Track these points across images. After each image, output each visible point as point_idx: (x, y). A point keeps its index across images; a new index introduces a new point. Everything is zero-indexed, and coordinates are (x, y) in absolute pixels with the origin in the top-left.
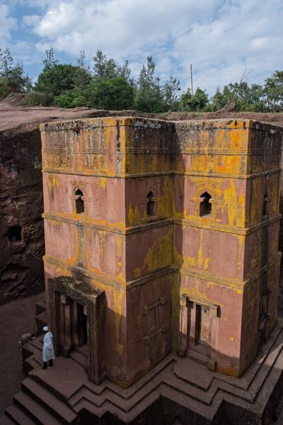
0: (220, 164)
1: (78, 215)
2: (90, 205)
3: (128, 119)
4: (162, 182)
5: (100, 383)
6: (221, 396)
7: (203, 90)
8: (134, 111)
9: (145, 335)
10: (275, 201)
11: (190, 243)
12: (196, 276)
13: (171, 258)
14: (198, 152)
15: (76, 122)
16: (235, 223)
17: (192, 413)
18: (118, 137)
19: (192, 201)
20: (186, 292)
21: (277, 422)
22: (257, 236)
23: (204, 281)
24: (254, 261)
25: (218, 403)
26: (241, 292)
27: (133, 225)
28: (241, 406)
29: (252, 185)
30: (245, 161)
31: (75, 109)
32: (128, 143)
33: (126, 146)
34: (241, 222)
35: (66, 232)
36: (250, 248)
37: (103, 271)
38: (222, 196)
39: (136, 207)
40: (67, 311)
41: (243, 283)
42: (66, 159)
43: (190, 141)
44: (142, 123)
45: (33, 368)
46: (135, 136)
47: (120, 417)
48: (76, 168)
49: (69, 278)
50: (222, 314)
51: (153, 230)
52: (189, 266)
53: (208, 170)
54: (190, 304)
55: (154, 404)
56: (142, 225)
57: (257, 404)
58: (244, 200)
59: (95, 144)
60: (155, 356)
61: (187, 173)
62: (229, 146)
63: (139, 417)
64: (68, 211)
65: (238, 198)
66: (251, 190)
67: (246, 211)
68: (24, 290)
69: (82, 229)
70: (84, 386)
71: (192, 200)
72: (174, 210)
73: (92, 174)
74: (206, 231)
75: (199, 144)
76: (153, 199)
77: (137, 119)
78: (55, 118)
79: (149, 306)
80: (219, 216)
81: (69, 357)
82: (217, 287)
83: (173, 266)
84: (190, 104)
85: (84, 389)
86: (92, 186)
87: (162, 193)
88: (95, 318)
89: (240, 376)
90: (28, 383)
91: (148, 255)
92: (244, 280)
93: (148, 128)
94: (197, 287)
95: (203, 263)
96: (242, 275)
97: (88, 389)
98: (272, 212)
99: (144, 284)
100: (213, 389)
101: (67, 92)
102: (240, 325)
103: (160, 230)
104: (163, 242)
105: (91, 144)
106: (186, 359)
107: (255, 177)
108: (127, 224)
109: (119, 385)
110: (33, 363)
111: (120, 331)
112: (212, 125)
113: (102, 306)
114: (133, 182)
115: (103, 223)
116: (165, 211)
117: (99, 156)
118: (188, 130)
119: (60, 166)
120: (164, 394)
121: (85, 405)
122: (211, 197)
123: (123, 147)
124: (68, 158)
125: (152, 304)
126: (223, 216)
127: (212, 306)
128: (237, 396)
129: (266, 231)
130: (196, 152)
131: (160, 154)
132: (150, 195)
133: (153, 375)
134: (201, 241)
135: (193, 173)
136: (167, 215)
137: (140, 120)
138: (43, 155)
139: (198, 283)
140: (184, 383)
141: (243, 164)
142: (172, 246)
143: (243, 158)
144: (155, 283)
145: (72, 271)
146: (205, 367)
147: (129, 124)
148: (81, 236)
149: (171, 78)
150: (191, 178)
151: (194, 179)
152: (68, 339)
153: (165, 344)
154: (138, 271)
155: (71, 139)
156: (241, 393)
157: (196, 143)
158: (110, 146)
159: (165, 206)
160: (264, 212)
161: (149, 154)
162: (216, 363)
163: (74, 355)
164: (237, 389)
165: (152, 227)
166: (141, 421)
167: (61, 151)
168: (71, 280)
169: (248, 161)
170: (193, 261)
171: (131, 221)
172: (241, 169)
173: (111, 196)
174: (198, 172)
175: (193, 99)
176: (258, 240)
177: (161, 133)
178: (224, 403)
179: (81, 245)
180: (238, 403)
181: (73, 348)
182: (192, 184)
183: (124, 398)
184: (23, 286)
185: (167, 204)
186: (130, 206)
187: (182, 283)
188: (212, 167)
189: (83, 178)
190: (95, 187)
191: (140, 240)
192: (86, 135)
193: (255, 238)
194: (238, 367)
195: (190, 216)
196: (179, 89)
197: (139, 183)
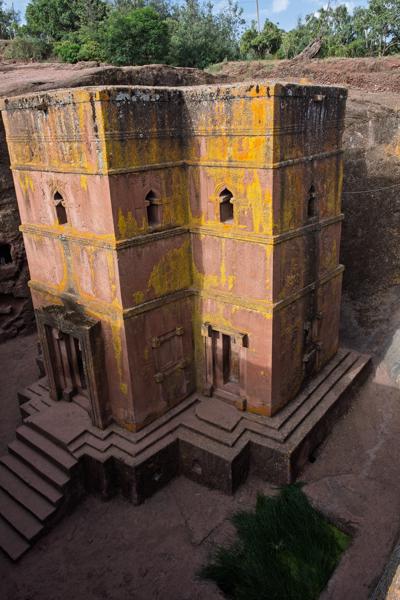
0: (240, 149)
1: (62, 226)
2: (72, 213)
3: (104, 92)
4: (168, 177)
5: (105, 427)
6: (248, 437)
7: (275, 23)
8: (160, 65)
9: (156, 372)
10: (331, 196)
11: (210, 257)
12: (218, 298)
13: (189, 278)
14: (214, 132)
15: (42, 96)
16: (261, 229)
17: (211, 455)
18: (94, 117)
19: (210, 202)
20: (208, 320)
21: (315, 463)
22: (295, 244)
23: (228, 306)
24: (290, 278)
25: (242, 444)
26: (270, 316)
27: (126, 237)
28: (269, 446)
29: (283, 176)
30: (271, 144)
31: (77, 65)
32: (108, 125)
33: (106, 130)
34: (269, 227)
35: (50, 249)
36: (284, 261)
37: (97, 296)
38: (245, 194)
39: (130, 214)
40: (63, 348)
41: (272, 306)
42: (37, 150)
43: (203, 117)
44: (128, 96)
45: (29, 415)
46: (118, 115)
47: (126, 462)
48: (50, 162)
49: (59, 307)
50: (250, 344)
51: (159, 243)
52: (211, 287)
53: (227, 159)
54: (213, 334)
55: (168, 447)
56: (140, 237)
57: (287, 445)
58: (271, 198)
59: (68, 128)
60: (172, 397)
61: (202, 163)
62: (251, 122)
63: (148, 461)
64: (49, 221)
65: (263, 196)
66: (283, 184)
67: (274, 213)
68: (23, 327)
69: (67, 245)
70: (86, 432)
71: (210, 200)
72: (190, 214)
73: (70, 170)
74: (229, 242)
75: (214, 122)
76: (156, 201)
77: (119, 90)
78: (40, 83)
79: (159, 337)
80: (242, 221)
81: (71, 401)
82: (244, 311)
83: (192, 288)
84: (255, 47)
85: (86, 435)
86: (72, 188)
87: (169, 192)
88: (90, 353)
89: (273, 415)
90: (24, 431)
91: (153, 274)
92: (274, 302)
93: (139, 100)
94: (221, 312)
95: (227, 282)
96: (271, 296)
97: (91, 434)
98: (326, 212)
99: (149, 311)
100: (239, 429)
101: (71, 35)
102: (270, 356)
103: (169, 242)
104: (175, 257)
105: (64, 128)
106: (213, 399)
107: (288, 165)
108: (118, 235)
109: (127, 429)
110: (29, 410)
111: (122, 368)
112: (228, 93)
113: (98, 339)
114: (122, 180)
115: (91, 236)
116: (176, 216)
117: (75, 145)
118: (200, 101)
119: (31, 160)
120: (181, 437)
121: (87, 451)
122: (232, 196)
123: (101, 131)
124: (40, 149)
125: (164, 335)
126: (248, 220)
127: (237, 335)
128: (266, 437)
129: (314, 238)
130: (210, 132)
131: (161, 138)
132: (151, 195)
133: (170, 416)
134: (223, 254)
135: (209, 163)
136: (180, 221)
137: (124, 91)
138: (9, 144)
139: (222, 307)
140: (207, 425)
141: (268, 147)
142: (190, 262)
143: (268, 140)
144: (165, 310)
145: (63, 299)
146: (233, 407)
147: (107, 98)
148: (68, 254)
149: (231, 4)
150: (208, 170)
151: (211, 171)
152: (69, 381)
153: (186, 382)
154: (139, 296)
155: (39, 121)
156: (271, 433)
157: (210, 120)
158: (86, 130)
159: (175, 210)
160: (310, 212)
161: (145, 138)
162: (245, 402)
163: (77, 399)
164: (267, 429)
165: (156, 239)
166: (152, 465)
167: (30, 139)
168: (61, 310)
169: (275, 144)
170: (215, 280)
171: (123, 232)
172: (266, 154)
173: (94, 199)
174: (216, 161)
175: (259, 38)
176: (298, 250)
177: (160, 107)
178: (250, 444)
179: (69, 266)
180: (266, 443)
181: (75, 392)
182: (209, 178)
183: (132, 442)
184: (22, 322)
185: (179, 207)
186: (120, 212)
187: (204, 309)
188: (232, 153)
189: (60, 177)
190: (76, 188)
191: (139, 256)
192: (56, 115)
193: (293, 248)
194: (269, 405)
195: (209, 222)
196: (243, 22)
197: (131, 179)
